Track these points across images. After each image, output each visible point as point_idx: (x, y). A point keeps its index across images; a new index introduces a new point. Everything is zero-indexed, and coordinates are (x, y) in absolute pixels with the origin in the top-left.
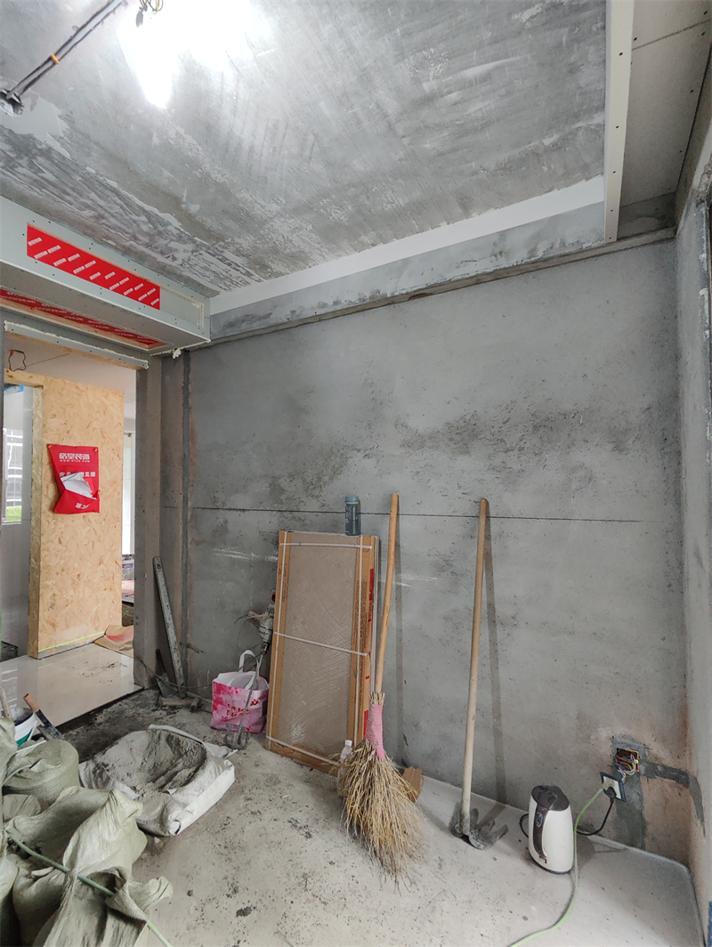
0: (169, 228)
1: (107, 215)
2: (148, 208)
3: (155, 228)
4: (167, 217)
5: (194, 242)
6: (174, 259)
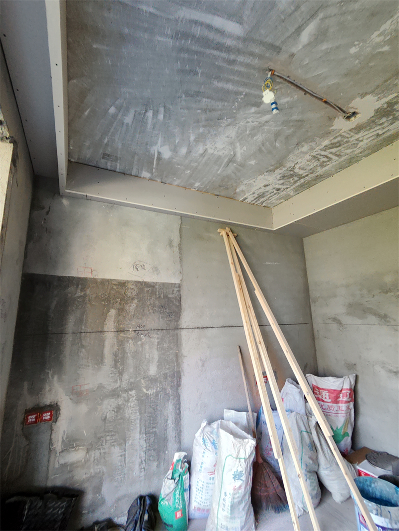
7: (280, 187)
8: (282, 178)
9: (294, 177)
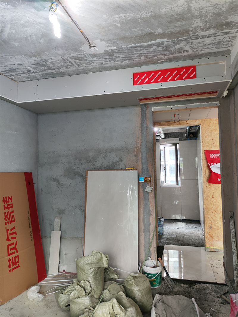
0: (166, 43)
1: (146, 54)
2: (150, 43)
3: (163, 47)
4: (159, 40)
5: (181, 40)
6: (187, 51)
7: (31, 69)
8: (35, 64)
9: (45, 67)
